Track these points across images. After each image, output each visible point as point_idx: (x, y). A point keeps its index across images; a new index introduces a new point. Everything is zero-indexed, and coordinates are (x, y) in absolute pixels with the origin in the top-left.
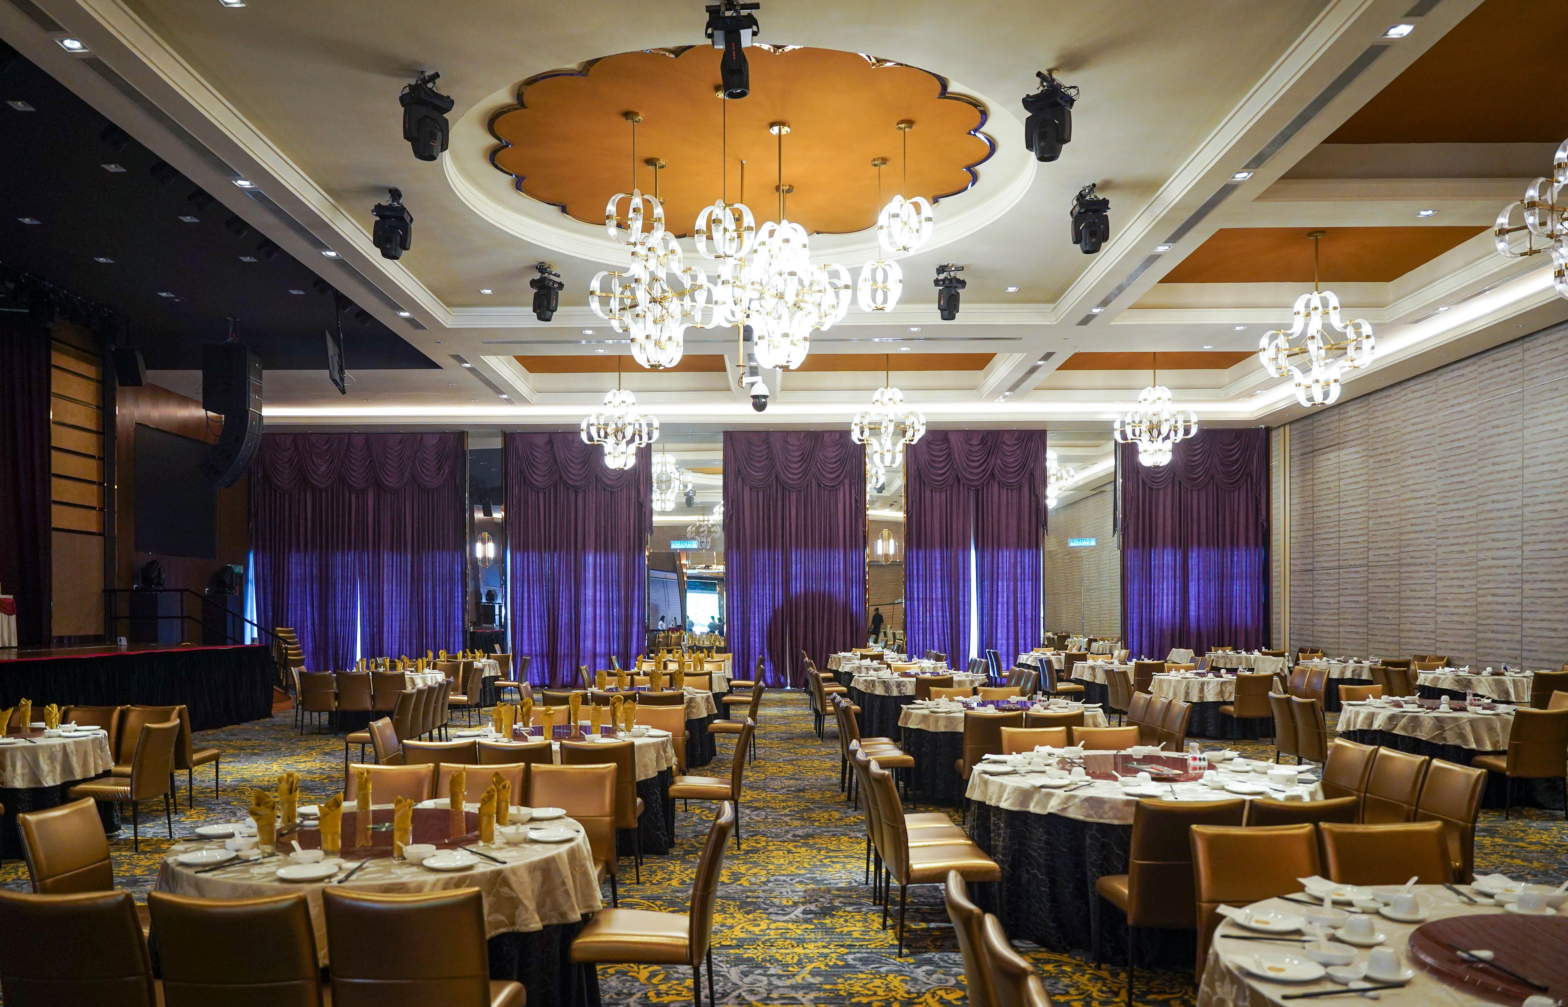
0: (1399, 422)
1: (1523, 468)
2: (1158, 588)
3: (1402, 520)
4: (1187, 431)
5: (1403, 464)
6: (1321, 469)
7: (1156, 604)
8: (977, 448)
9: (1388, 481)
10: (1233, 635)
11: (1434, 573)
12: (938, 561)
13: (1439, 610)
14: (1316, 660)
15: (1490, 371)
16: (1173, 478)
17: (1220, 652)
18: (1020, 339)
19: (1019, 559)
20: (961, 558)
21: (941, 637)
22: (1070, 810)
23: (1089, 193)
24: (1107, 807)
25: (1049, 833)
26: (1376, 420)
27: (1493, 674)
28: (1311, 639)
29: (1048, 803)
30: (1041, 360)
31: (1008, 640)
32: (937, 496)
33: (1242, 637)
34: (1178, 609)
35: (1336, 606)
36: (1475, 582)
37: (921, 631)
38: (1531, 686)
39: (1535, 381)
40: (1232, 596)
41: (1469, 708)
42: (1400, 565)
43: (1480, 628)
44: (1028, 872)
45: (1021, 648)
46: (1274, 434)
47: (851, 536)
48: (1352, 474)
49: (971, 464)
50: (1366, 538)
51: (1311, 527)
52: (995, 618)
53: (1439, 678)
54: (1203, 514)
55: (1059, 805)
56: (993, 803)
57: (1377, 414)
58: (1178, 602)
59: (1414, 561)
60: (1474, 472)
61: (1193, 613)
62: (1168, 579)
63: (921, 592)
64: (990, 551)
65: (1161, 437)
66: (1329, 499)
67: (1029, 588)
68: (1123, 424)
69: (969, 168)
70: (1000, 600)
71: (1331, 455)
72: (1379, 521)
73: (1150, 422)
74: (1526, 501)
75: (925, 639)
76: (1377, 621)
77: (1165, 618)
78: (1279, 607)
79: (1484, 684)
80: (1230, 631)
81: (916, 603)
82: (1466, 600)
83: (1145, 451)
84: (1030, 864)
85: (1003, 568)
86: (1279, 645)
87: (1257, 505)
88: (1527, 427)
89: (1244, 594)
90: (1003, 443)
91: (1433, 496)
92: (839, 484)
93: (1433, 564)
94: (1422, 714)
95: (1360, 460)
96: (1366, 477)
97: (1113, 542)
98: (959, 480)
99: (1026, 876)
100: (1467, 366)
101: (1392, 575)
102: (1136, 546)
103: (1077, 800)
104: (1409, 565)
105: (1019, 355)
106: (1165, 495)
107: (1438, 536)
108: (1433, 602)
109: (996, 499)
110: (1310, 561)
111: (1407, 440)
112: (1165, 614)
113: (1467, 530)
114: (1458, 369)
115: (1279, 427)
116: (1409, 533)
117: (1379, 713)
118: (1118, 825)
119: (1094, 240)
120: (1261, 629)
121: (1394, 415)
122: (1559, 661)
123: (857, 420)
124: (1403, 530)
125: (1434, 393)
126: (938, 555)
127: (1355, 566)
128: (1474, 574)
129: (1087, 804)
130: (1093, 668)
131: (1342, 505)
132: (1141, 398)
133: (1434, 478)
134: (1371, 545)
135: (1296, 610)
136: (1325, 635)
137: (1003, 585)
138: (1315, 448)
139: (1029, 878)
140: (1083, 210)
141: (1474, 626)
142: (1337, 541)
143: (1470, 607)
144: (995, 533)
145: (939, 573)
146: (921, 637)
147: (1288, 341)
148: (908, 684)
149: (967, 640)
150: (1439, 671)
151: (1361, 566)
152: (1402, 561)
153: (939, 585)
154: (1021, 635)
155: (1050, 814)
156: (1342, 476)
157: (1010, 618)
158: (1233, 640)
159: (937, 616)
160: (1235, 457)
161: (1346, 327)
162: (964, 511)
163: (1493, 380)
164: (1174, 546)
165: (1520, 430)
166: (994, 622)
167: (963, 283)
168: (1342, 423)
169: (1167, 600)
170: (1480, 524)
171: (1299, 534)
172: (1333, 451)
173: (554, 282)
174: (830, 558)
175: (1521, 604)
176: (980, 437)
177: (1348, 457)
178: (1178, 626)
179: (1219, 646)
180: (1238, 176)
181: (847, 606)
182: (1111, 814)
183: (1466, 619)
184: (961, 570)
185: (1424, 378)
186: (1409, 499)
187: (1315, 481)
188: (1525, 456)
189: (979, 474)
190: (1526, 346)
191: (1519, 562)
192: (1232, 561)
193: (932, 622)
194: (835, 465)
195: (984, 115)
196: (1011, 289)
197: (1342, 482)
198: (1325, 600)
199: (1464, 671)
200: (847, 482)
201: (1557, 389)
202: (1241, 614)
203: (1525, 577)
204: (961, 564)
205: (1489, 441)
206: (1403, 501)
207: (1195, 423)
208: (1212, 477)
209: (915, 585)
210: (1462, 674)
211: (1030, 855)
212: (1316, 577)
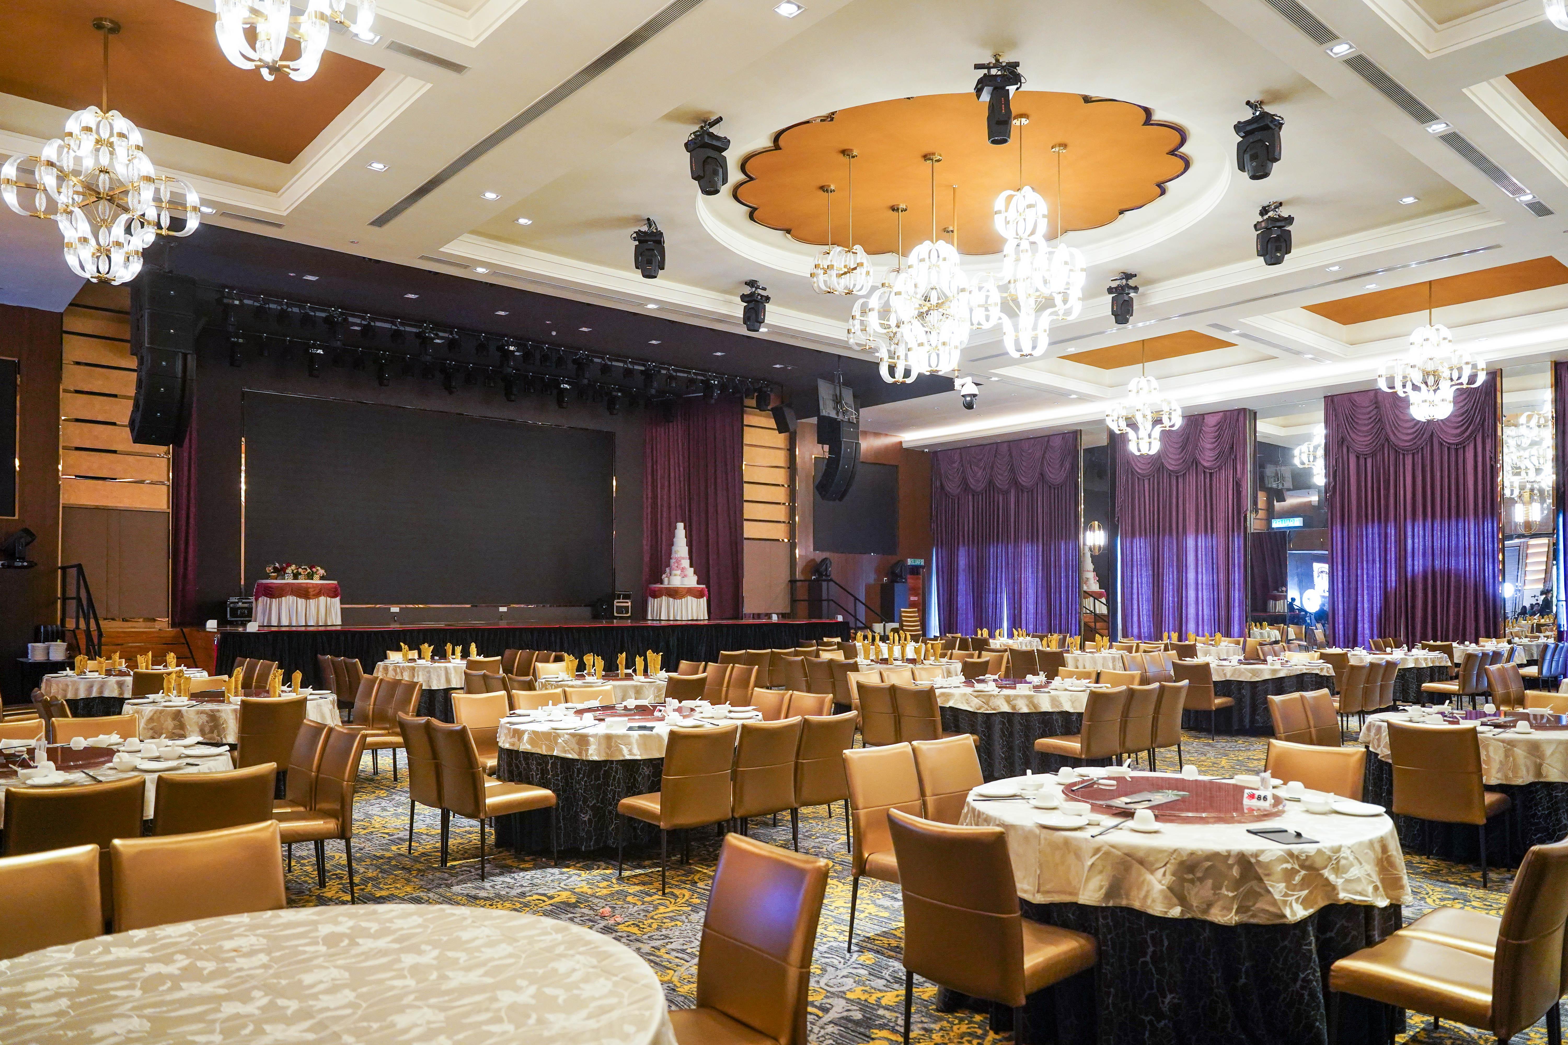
69: (1159, 185)
167: (1135, 290)
173: (762, 296)
195: (1184, 137)
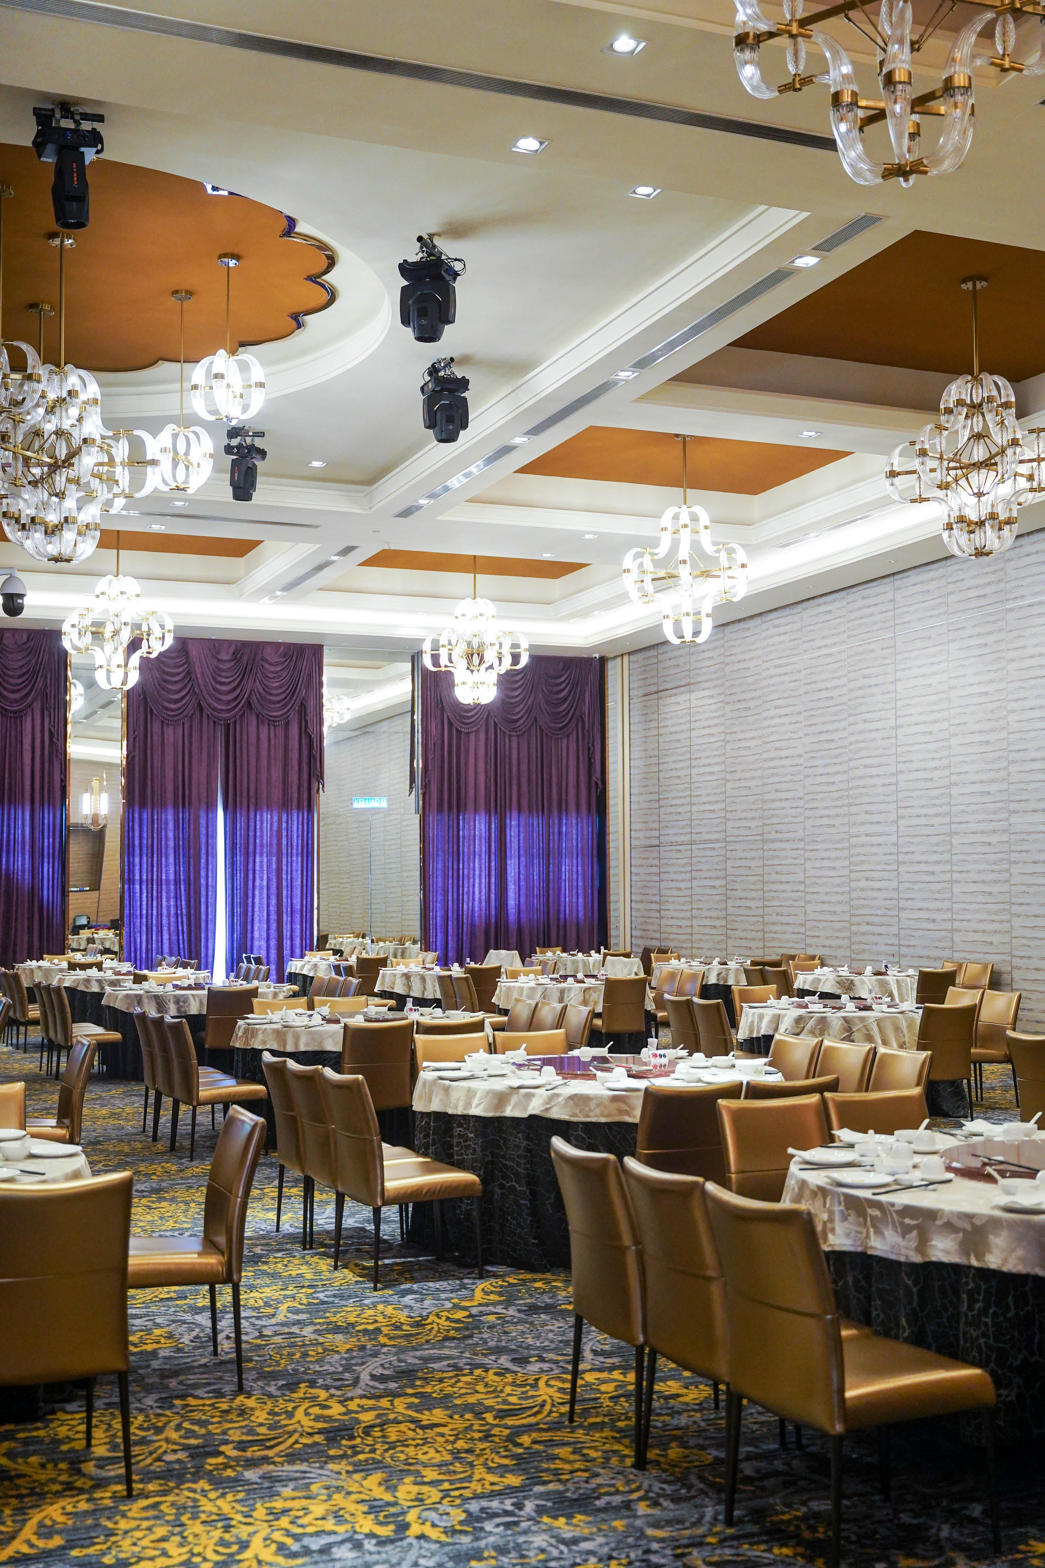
0: (760, 662)
1: (896, 727)
2: (469, 869)
3: (764, 784)
4: (516, 658)
5: (765, 714)
6: (668, 716)
7: (466, 889)
8: (228, 665)
9: (748, 735)
10: (562, 932)
11: (802, 852)
12: (171, 826)
13: (809, 897)
14: (674, 962)
15: (859, 609)
16: (487, 718)
17: (549, 954)
18: (317, 527)
19: (284, 825)
20: (203, 821)
21: (174, 938)
22: (554, 1110)
23: (445, 367)
24: (592, 1105)
25: (528, 1138)
26: (733, 658)
27: (875, 974)
28: (657, 935)
29: (528, 1104)
30: (337, 555)
31: (268, 940)
32: (169, 732)
33: (572, 934)
34: (493, 896)
35: (689, 892)
36: (847, 863)
37: (144, 928)
38: (915, 986)
39: (907, 625)
40: (560, 878)
41: (874, 1006)
42: (764, 841)
43: (855, 919)
44: (502, 1186)
45: (287, 952)
46: (610, 665)
47: (42, 788)
48: (706, 723)
49: (219, 687)
50: (723, 806)
51: (656, 789)
52: (250, 909)
53: (819, 980)
54: (524, 767)
55: (543, 1105)
56: (460, 1111)
57: (735, 651)
58: (493, 887)
59: (779, 836)
60: (844, 729)
61: (512, 902)
62: (480, 856)
63: (144, 870)
64: (244, 813)
65: (483, 667)
66: (678, 755)
67: (297, 866)
68: (436, 646)
69: (294, 316)
70: (257, 883)
71: (680, 698)
72: (738, 784)
73: (469, 644)
74: (901, 767)
75: (149, 941)
76: (737, 911)
77: (477, 909)
78: (617, 894)
79: (866, 986)
80: (558, 926)
81: (137, 887)
82: (839, 885)
83: (464, 683)
84: (505, 1177)
85: (262, 836)
86: (617, 944)
87: (590, 759)
88: (900, 680)
89: (575, 877)
90: (264, 659)
91: (800, 756)
92: (25, 709)
93: (801, 840)
94: (829, 1014)
95: (714, 707)
96: (722, 729)
97: (410, 802)
98: (201, 710)
99: (500, 1191)
100: (834, 601)
101: (753, 854)
102: (440, 810)
103: (561, 1099)
104: (773, 841)
105: (308, 546)
106: (477, 740)
107: (807, 806)
108: (802, 888)
109: (253, 738)
110: (656, 833)
111: (769, 685)
112: (476, 903)
113: (837, 799)
114: (825, 603)
115: (616, 657)
116: (773, 801)
117: (785, 1015)
118: (606, 1123)
119: (451, 427)
120: (596, 922)
121: (754, 654)
122: (939, 958)
123: (73, 618)
124: (766, 797)
125: (798, 630)
126: (170, 817)
127: (710, 841)
128: (845, 853)
129: (571, 1102)
130: (407, 976)
131: (694, 763)
132: (458, 612)
133: (801, 734)
134: (729, 815)
135: (639, 898)
136: (675, 930)
137: (262, 862)
138: (661, 688)
139: (503, 1194)
140: (438, 389)
141: (847, 917)
142: (688, 808)
143: (843, 893)
144: (252, 786)
145: (171, 843)
146: (144, 937)
147: (653, 561)
148: (191, 998)
149: (210, 941)
150: (818, 971)
151: (717, 841)
152: (766, 837)
153: (171, 860)
154: (286, 933)
155: (532, 1117)
156: (693, 725)
157: (272, 908)
158: (561, 937)
159: (168, 907)
160: (562, 695)
161: (718, 551)
162: (209, 755)
163: (863, 621)
164: (488, 812)
165: (892, 682)
166: (250, 914)
167: (263, 453)
168: (693, 658)
169: (480, 884)
170: (851, 792)
171: (642, 798)
172: (682, 693)
174: (9, 819)
175: (897, 890)
176: (233, 648)
177: (700, 703)
178: (493, 920)
179: (544, 946)
180: (621, 374)
181: (34, 891)
182: (597, 1111)
183: (839, 908)
184: (203, 839)
185: (787, 611)
186: (772, 759)
187: (661, 731)
188: (898, 714)
189: (229, 702)
190: (898, 583)
191: (893, 839)
192: (560, 833)
193: (160, 915)
194: (19, 681)
195: (332, 262)
196: (316, 464)
197: (694, 734)
198: (674, 885)
199: (844, 972)
200: (37, 706)
201: (929, 638)
202: (571, 902)
203: (902, 858)
204: (203, 831)
205: (859, 693)
206: (766, 760)
207: (526, 650)
208: (536, 719)
209: (137, 860)
210: (843, 974)
211: (505, 1166)
212: (663, 854)
